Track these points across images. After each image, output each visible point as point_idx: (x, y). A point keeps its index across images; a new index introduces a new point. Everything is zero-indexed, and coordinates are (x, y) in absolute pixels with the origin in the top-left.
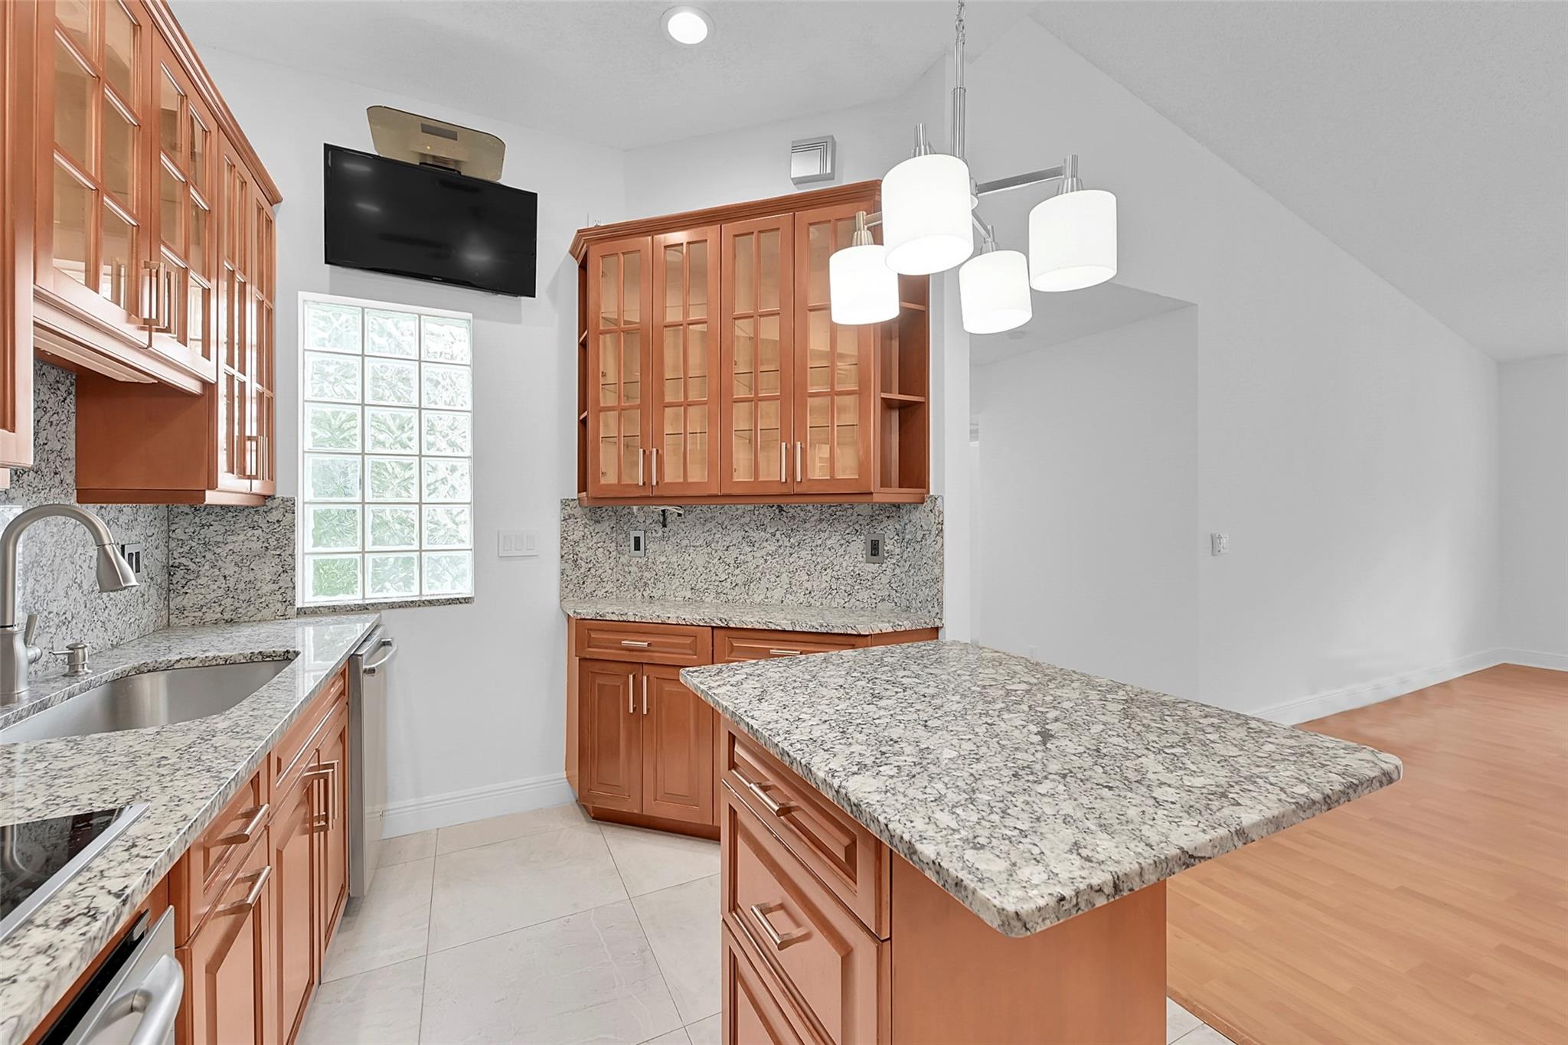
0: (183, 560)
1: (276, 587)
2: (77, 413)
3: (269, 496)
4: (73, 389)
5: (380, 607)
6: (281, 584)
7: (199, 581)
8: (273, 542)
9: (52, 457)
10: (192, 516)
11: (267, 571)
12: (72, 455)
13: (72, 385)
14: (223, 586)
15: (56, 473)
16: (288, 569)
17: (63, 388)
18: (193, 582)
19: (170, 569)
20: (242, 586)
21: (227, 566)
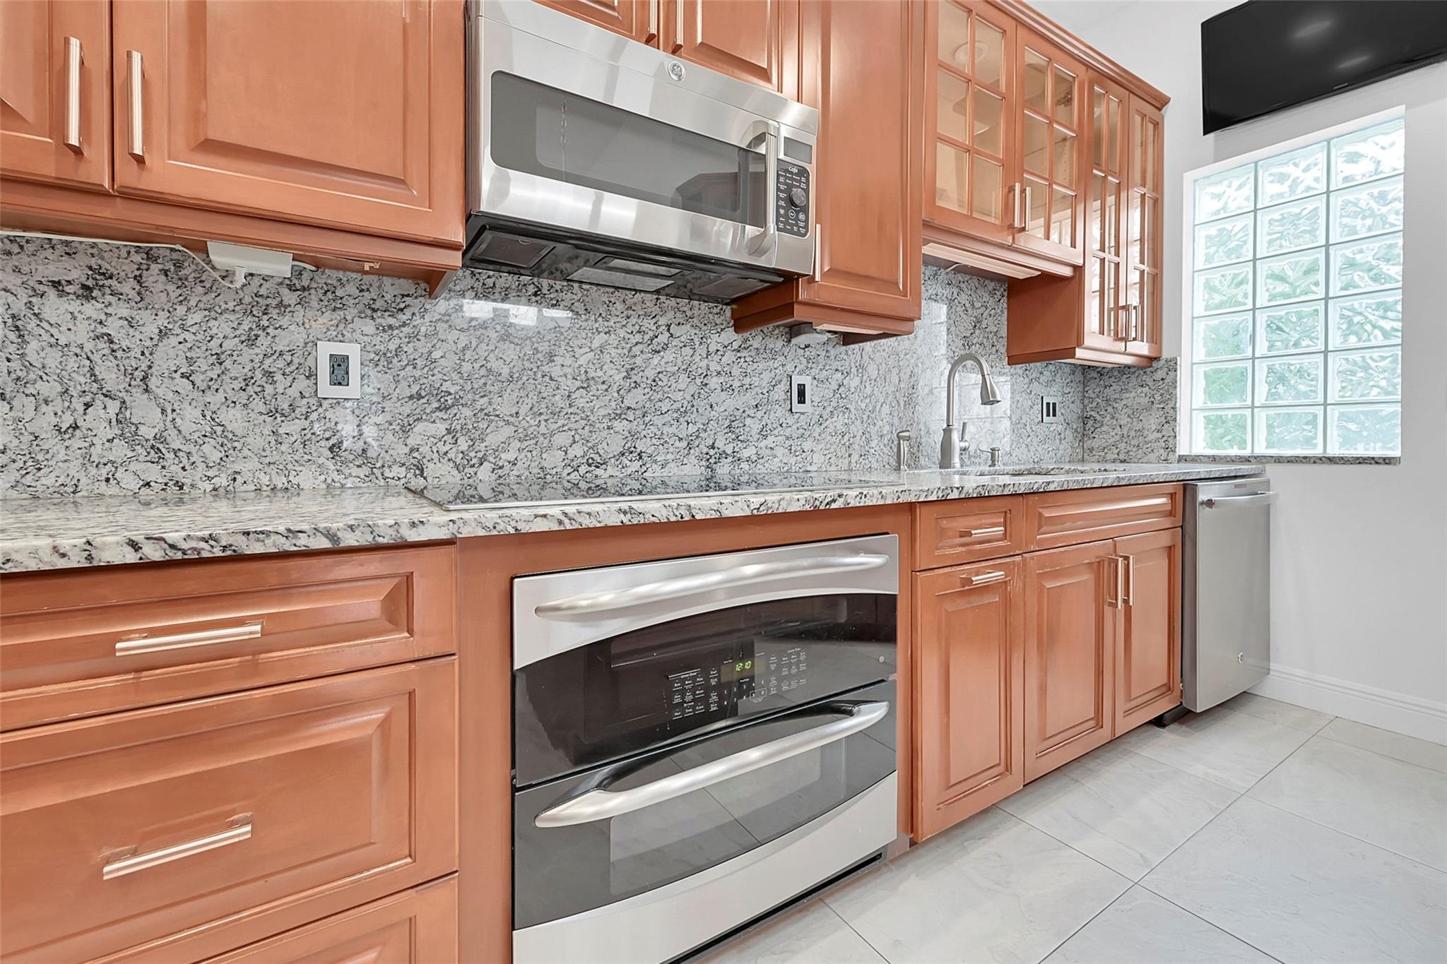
0: (1092, 413)
1: (1160, 435)
2: (1008, 309)
3: (1155, 359)
4: (1006, 294)
5: (1264, 460)
6: (1164, 433)
7: (1103, 429)
8: (1158, 397)
9: (991, 336)
10: (1098, 379)
11: (1152, 422)
12: (1005, 335)
13: (1005, 290)
14: (1119, 433)
15: (993, 346)
16: (1170, 420)
17: (998, 293)
18: (1099, 429)
19: (1085, 419)
20: (1132, 434)
21: (1122, 417)
